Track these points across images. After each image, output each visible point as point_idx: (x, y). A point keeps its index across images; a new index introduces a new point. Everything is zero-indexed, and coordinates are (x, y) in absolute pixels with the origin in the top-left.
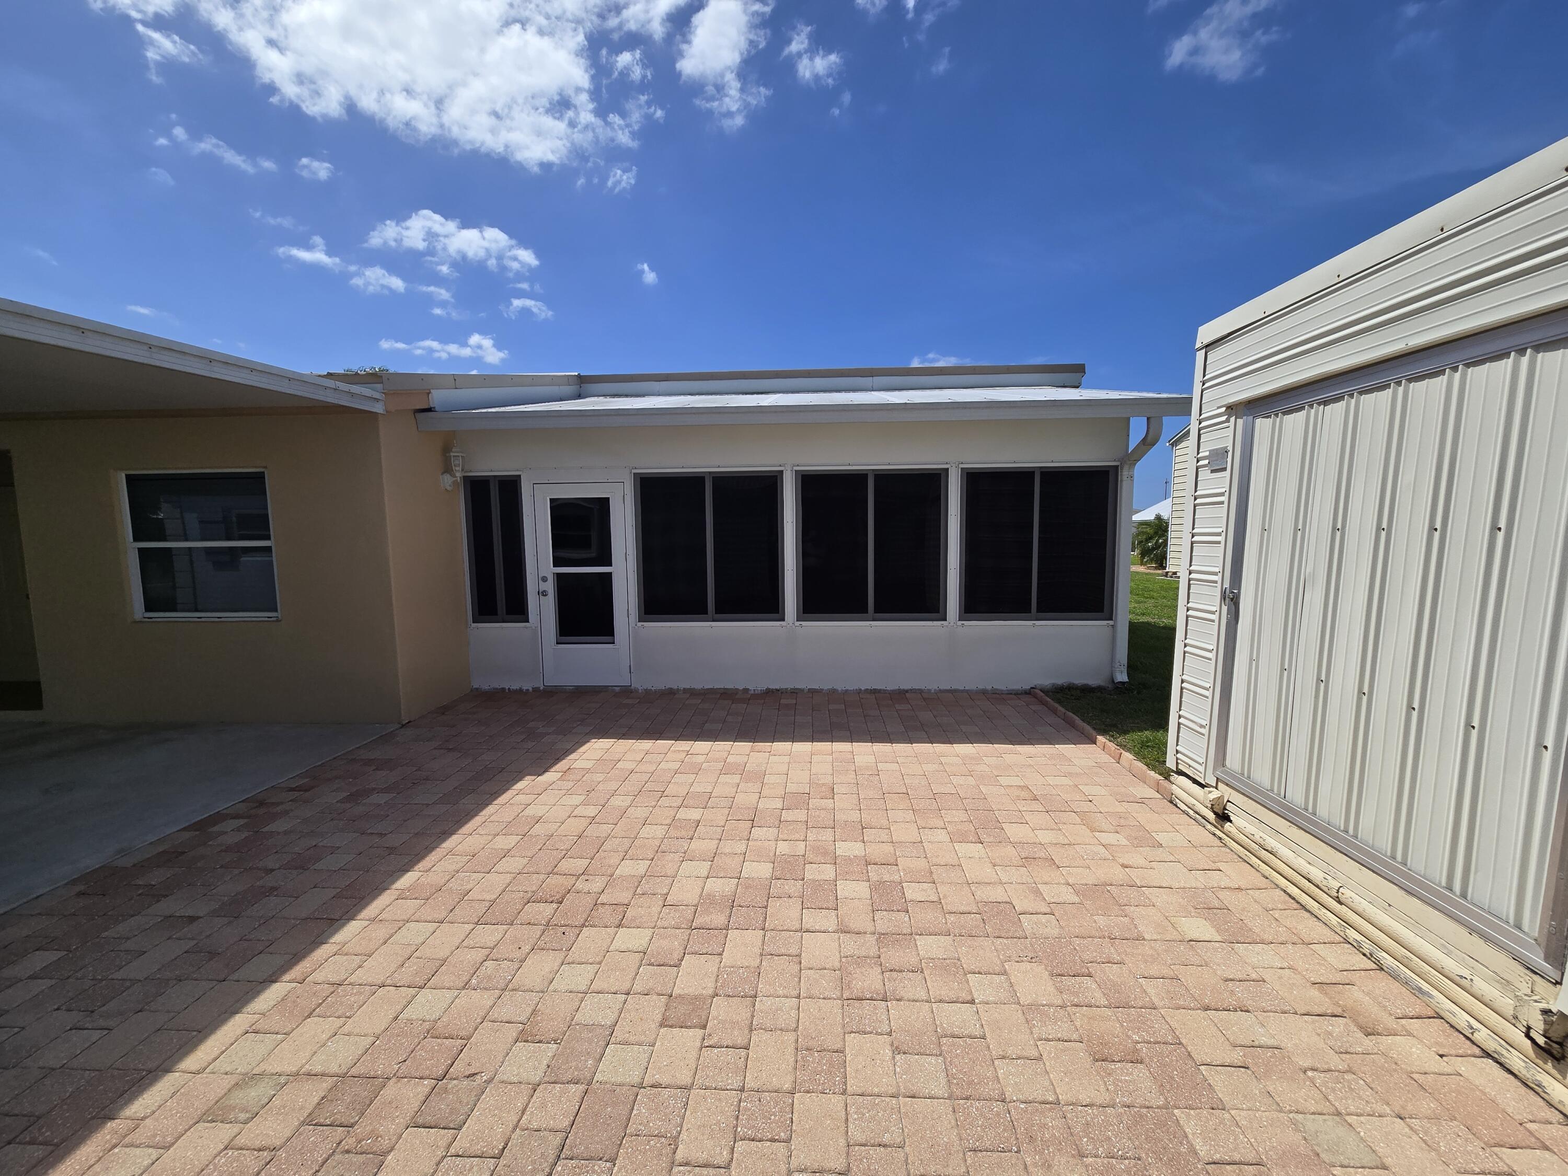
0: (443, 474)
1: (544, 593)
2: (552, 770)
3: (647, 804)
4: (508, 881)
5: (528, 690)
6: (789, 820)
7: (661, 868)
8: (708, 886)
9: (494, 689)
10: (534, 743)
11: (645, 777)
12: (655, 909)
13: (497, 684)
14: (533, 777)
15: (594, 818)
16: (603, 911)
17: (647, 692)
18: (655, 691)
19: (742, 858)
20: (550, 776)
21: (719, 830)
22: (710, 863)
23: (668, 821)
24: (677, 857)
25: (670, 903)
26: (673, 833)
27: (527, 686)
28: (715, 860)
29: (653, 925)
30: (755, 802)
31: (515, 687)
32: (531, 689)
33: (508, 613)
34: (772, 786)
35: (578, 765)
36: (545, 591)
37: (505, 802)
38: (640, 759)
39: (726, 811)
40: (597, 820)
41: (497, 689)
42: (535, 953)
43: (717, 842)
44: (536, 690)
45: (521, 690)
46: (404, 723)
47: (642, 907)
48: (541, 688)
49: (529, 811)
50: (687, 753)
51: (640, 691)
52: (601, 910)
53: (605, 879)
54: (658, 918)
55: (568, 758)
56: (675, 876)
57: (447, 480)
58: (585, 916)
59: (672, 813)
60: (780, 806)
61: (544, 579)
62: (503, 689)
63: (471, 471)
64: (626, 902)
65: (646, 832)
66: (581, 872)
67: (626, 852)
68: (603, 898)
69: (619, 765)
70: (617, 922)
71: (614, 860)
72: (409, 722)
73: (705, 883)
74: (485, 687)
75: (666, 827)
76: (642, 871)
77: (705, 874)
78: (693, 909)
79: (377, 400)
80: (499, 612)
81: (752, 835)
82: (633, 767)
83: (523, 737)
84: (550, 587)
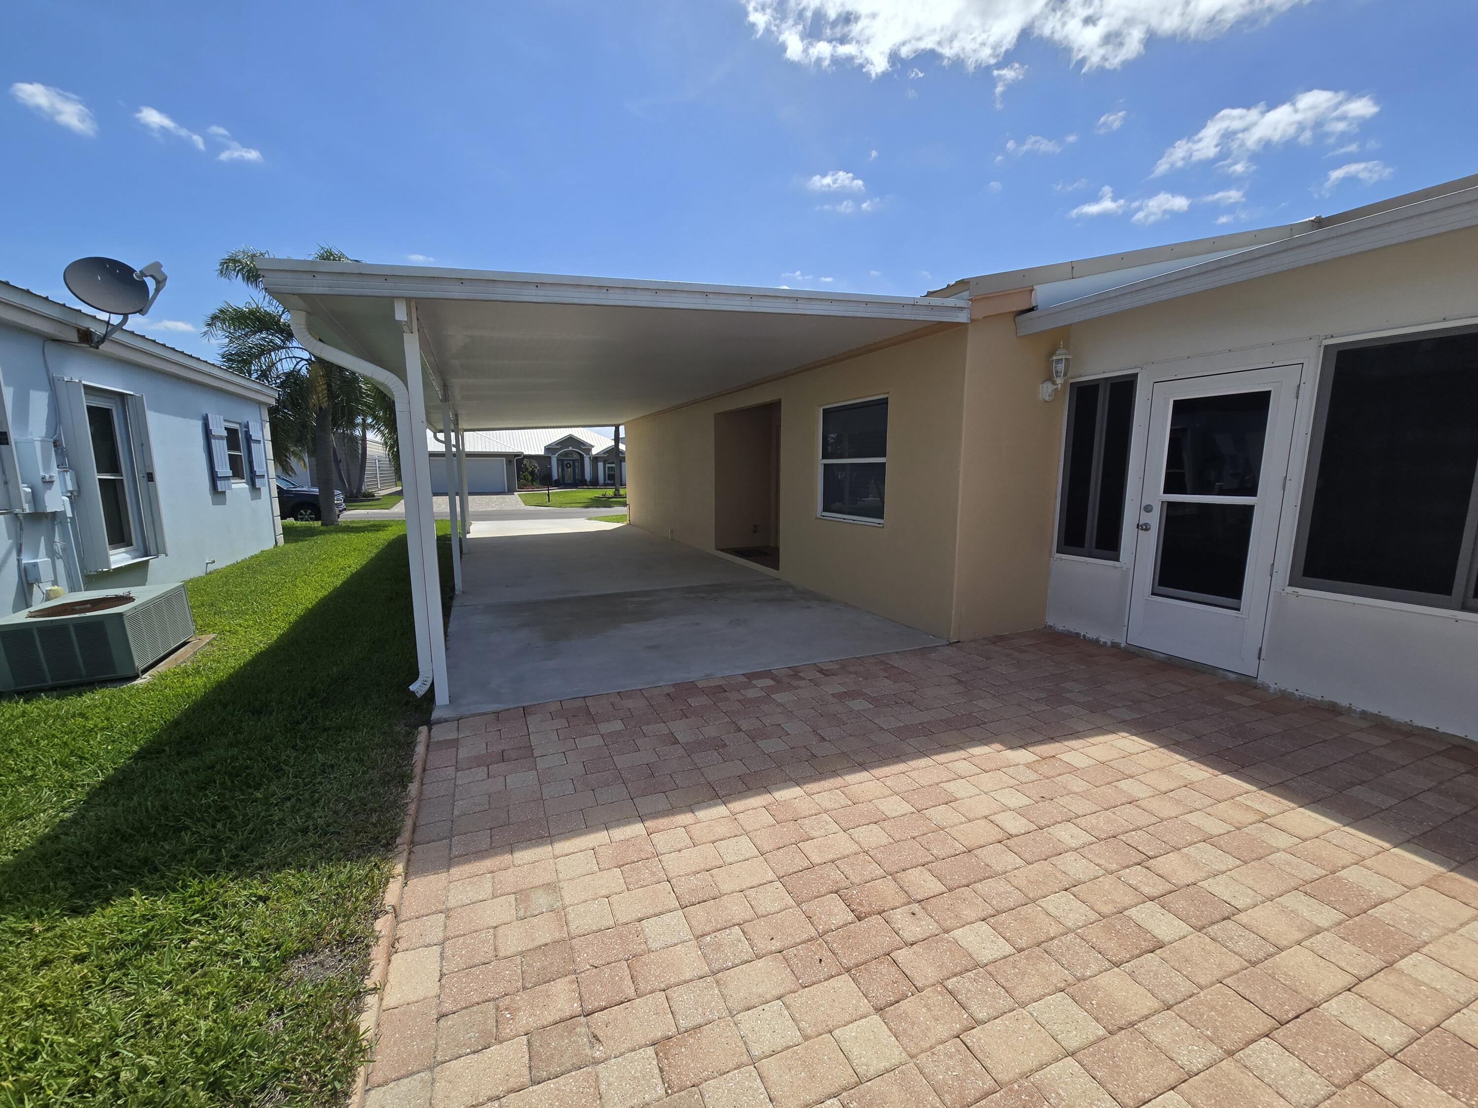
0: (1043, 382)
1: (1145, 527)
2: (1031, 749)
3: (1102, 862)
4: (846, 852)
5: (1105, 643)
6: (1389, 1092)
7: (1016, 975)
8: (1053, 1070)
9: (1068, 631)
10: (1045, 708)
11: (1143, 819)
12: (942, 1031)
13: (1072, 626)
14: (1003, 748)
15: (1010, 836)
16: (884, 971)
17: (1285, 696)
18: (1301, 699)
19: (1172, 1078)
20: (1023, 756)
21: (1185, 987)
22: (1101, 1032)
23: (1106, 909)
24: (1058, 975)
25: (968, 1042)
26: (1095, 934)
27: (1106, 638)
28: (1117, 1037)
29: (914, 1051)
30: (1325, 988)
31: (1092, 635)
32: (1109, 643)
33: (1097, 547)
34: (1408, 985)
35: (1066, 757)
36: (1146, 524)
37: (943, 761)
38: (1164, 789)
39: (1235, 963)
40: (1010, 843)
41: (1071, 632)
42: (775, 959)
43: (1156, 1004)
44: (1115, 645)
45: (1097, 641)
46: (952, 641)
47: (929, 1009)
48: (1122, 645)
49: (951, 787)
50: (1264, 818)
51: (1272, 691)
52: (885, 968)
53: (933, 928)
54: (931, 1048)
55: (1066, 743)
56: (1023, 1005)
57: (1046, 390)
58: (861, 959)
59: (1128, 900)
60: (1390, 1040)
61: (1148, 509)
62: (1078, 634)
63: (1080, 376)
64: (919, 985)
65: (1058, 903)
66: (919, 897)
67: (999, 912)
68: (901, 955)
69: (1123, 785)
70: (882, 1002)
71: (969, 913)
72: (958, 642)
73: (1057, 1060)
74: (1060, 627)
75: (1094, 916)
76: (986, 956)
77: (1073, 1044)
78: (989, 1084)
79: (961, 309)
80: (1087, 544)
81: (1248, 1051)
82: (1142, 795)
83: (1043, 695)
84: (1154, 519)
